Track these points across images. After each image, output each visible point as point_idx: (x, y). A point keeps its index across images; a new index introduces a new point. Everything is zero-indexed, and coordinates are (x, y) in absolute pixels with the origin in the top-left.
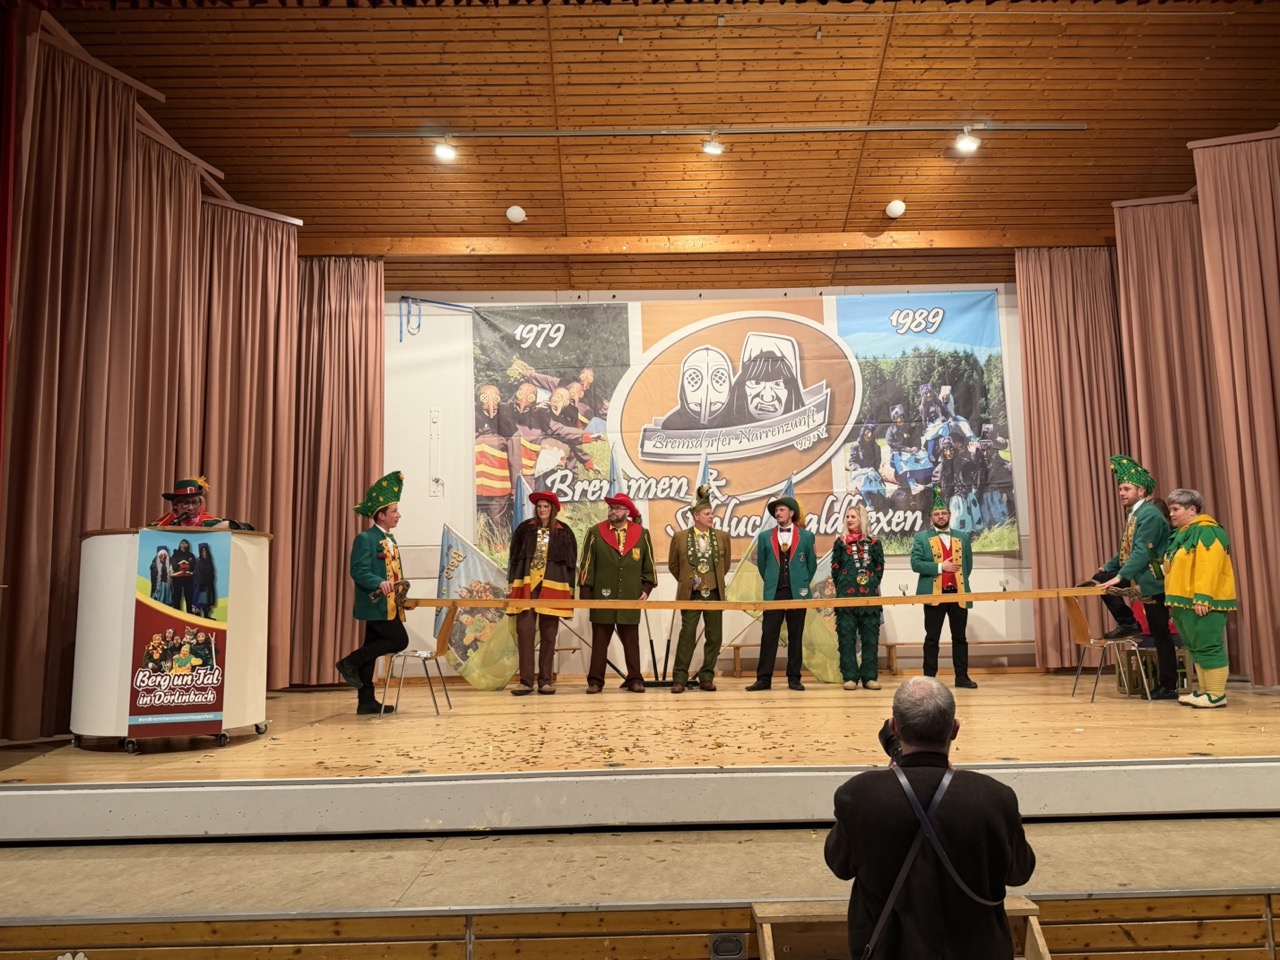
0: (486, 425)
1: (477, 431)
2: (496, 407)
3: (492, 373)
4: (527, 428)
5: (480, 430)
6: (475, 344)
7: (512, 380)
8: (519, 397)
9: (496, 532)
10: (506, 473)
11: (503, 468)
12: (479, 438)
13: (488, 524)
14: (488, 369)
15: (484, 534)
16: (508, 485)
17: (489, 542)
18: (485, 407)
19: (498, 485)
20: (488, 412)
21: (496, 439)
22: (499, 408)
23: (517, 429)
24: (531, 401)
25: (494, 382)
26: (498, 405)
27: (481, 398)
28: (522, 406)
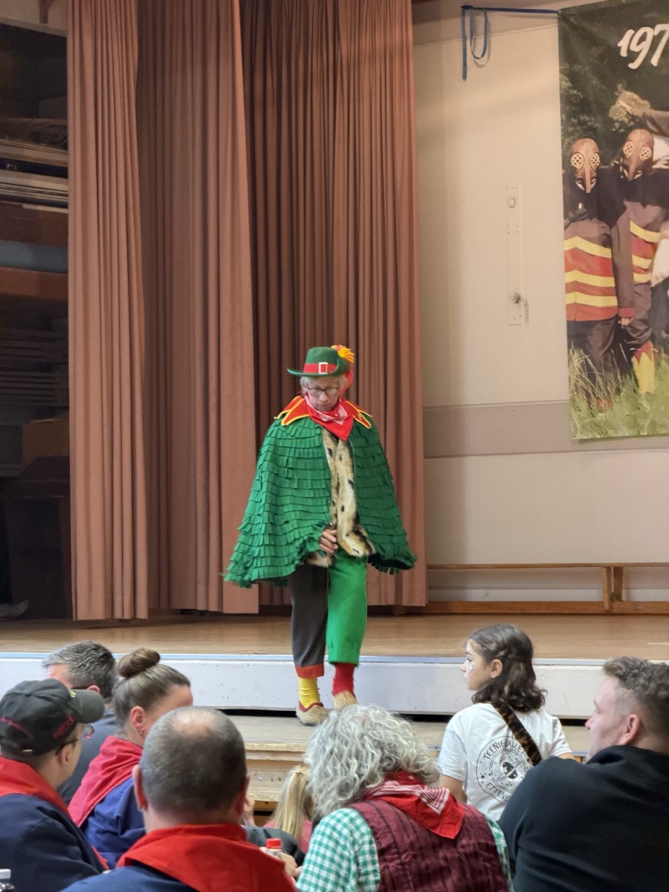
0: (580, 206)
1: (566, 216)
2: (595, 174)
3: (587, 118)
4: (638, 205)
5: (571, 215)
6: (562, 71)
7: (617, 125)
8: (628, 154)
9: (599, 379)
10: (610, 282)
11: (605, 274)
12: (569, 229)
13: (586, 366)
14: (583, 112)
15: (581, 383)
16: (612, 301)
17: (588, 395)
18: (579, 176)
19: (599, 302)
20: (584, 185)
21: (594, 227)
22: (599, 174)
23: (624, 208)
24: (645, 158)
25: (590, 132)
26: (598, 170)
27: (573, 161)
28: (632, 168)
